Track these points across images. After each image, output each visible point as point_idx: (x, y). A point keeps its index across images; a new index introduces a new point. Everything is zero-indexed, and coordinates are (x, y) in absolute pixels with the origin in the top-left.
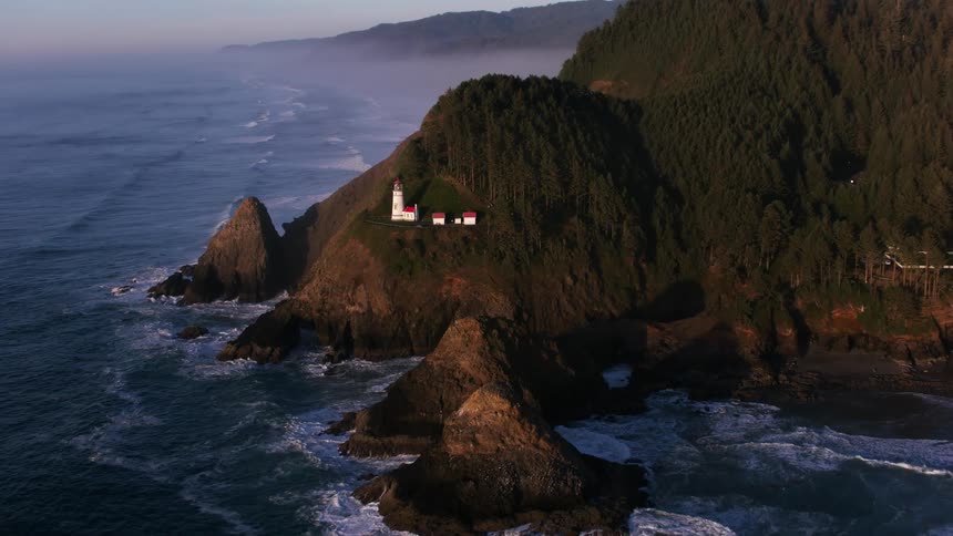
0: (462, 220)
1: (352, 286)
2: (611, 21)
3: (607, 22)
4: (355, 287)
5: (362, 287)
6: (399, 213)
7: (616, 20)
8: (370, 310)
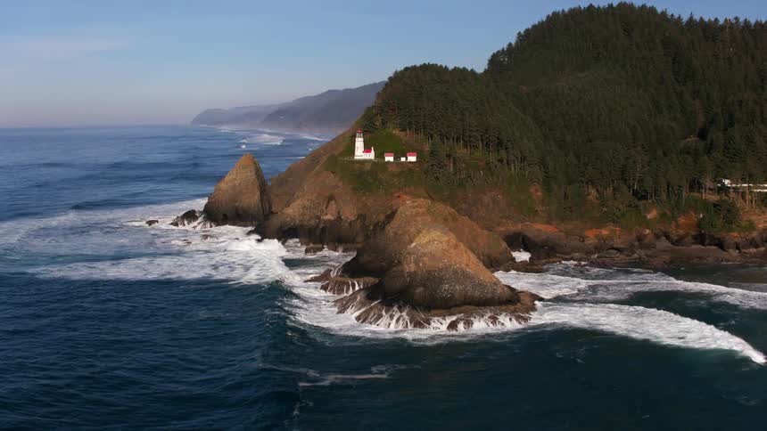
0: (407, 159)
1: (325, 203)
2: (513, 43)
3: (510, 44)
4: (328, 203)
5: (333, 202)
6: (360, 153)
7: (517, 42)
8: (339, 218)
